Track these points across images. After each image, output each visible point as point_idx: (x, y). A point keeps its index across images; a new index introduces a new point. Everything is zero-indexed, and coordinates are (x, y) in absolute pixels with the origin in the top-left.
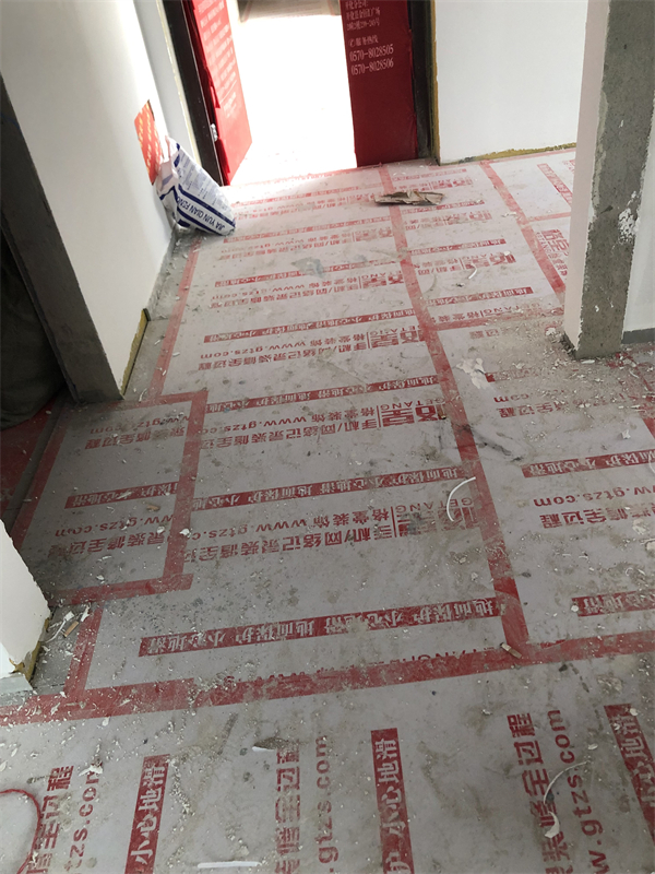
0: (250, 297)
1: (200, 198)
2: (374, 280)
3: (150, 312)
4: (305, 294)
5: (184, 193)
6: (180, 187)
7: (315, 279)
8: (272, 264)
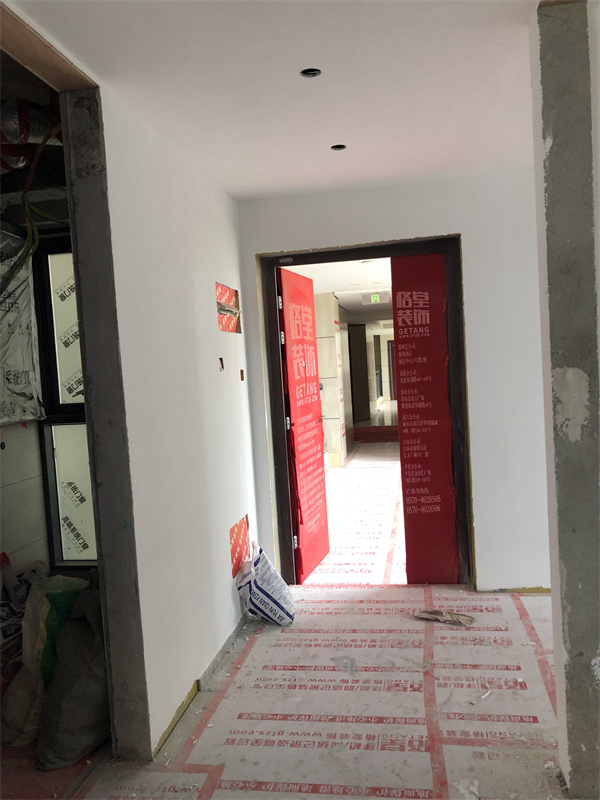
0: (287, 683)
1: (269, 593)
2: (397, 685)
3: (202, 683)
4: (335, 688)
5: (258, 587)
6: (255, 581)
7: (346, 676)
8: (315, 656)
